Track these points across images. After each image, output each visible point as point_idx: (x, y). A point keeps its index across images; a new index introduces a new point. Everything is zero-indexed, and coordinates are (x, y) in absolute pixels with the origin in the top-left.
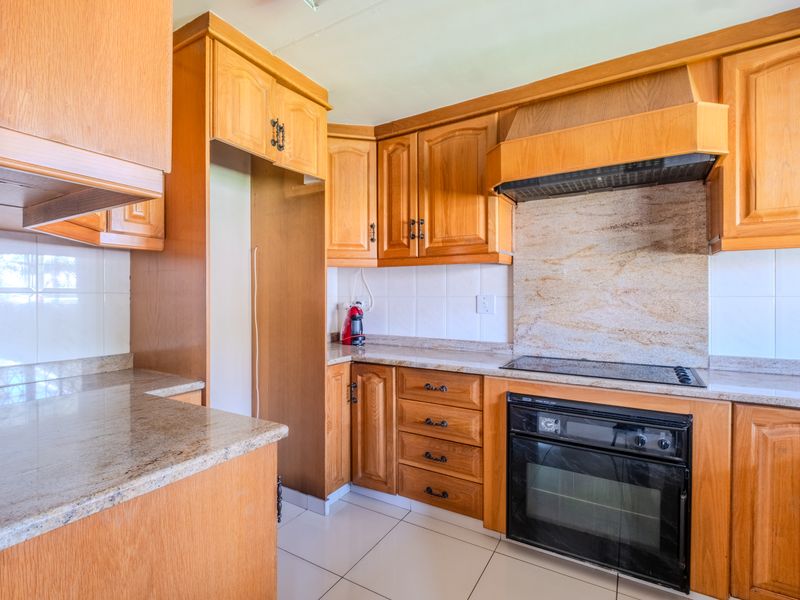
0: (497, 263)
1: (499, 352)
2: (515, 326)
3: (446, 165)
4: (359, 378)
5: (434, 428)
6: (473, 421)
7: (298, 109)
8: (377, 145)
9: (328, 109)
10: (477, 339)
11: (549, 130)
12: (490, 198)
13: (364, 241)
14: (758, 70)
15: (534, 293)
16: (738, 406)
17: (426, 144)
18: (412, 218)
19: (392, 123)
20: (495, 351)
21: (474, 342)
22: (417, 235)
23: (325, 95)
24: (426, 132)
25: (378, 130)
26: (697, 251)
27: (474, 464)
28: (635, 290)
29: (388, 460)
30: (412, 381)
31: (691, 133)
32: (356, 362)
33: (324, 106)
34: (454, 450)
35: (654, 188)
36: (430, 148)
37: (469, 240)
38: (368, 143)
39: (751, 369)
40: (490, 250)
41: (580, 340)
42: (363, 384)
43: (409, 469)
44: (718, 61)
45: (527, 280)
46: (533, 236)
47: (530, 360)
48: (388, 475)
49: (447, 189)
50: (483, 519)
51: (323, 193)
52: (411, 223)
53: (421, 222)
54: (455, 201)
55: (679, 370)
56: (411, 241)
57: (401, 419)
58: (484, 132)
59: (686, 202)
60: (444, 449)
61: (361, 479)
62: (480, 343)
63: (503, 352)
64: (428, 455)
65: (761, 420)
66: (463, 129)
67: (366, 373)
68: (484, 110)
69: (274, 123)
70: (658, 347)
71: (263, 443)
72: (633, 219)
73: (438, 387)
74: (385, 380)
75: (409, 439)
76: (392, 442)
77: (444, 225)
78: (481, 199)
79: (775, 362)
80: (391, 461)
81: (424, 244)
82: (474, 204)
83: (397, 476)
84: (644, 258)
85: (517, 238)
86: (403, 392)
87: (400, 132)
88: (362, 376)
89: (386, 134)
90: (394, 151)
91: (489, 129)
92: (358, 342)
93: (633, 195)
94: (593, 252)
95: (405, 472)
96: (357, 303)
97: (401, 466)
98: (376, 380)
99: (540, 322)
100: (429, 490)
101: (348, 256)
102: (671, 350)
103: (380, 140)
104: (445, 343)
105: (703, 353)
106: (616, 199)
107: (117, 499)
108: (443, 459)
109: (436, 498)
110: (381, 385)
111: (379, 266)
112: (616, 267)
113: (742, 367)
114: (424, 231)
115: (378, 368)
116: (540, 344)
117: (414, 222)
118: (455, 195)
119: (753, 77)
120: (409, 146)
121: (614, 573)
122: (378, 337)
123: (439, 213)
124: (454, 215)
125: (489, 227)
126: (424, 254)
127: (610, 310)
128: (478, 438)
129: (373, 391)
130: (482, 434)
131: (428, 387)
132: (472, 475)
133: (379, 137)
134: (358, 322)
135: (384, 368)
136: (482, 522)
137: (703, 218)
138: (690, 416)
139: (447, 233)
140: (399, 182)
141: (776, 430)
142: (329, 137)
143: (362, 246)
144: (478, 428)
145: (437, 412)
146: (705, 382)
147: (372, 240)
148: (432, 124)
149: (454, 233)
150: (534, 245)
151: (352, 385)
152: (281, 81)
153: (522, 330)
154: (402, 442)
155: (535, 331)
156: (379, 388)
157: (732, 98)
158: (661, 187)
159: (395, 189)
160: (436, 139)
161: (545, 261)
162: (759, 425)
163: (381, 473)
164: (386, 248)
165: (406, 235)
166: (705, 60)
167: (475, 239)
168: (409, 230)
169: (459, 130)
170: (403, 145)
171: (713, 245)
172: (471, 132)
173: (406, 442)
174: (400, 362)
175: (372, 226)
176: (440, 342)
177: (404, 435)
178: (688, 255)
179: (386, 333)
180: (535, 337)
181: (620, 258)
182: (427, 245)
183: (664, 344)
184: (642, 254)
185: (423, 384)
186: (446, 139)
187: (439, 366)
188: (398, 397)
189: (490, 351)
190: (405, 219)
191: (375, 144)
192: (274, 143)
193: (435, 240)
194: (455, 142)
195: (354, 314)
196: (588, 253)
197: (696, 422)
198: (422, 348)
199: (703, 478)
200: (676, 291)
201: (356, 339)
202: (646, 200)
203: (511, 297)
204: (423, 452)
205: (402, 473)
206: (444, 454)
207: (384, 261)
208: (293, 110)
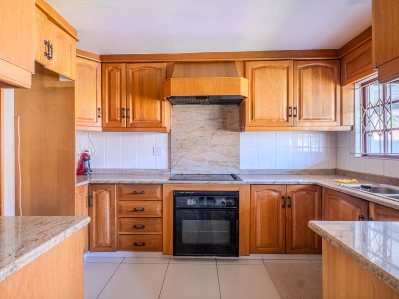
0: (165, 132)
1: (164, 173)
2: (172, 161)
3: (141, 83)
4: (94, 192)
5: (138, 213)
6: (158, 206)
7: (60, 37)
8: (102, 65)
9: (77, 40)
10: (154, 168)
11: (190, 77)
12: (163, 102)
13: (94, 116)
14: (255, 69)
15: (180, 146)
16: (252, 186)
17: (130, 70)
18: (123, 107)
19: (111, 55)
20: (162, 173)
21: (153, 169)
22: (125, 116)
23: (75, 32)
24: (130, 64)
25: (102, 57)
26: (236, 131)
27: (158, 226)
28: (217, 145)
29: (112, 234)
30: (126, 191)
31: (238, 88)
32: (91, 184)
33: (75, 38)
34: (149, 221)
35: (224, 106)
36: (133, 73)
37: (153, 121)
38: (96, 63)
39: (252, 173)
40: (163, 126)
41: (198, 166)
42: (97, 196)
43: (125, 236)
44: (244, 62)
45: (177, 140)
46: (179, 121)
47: (178, 176)
48: (112, 242)
49: (142, 95)
50: (162, 251)
51: (73, 88)
52: (122, 109)
53: (128, 110)
54: (146, 101)
55: (232, 175)
56: (122, 119)
57: (120, 211)
58: (160, 70)
59: (233, 112)
60: (144, 222)
61: (95, 248)
62: (155, 169)
63: (166, 173)
64: (135, 227)
65: (258, 190)
66: (150, 67)
67: (99, 189)
68: (160, 61)
69: (46, 43)
70: (225, 167)
71: (81, 227)
72: (217, 117)
73: (141, 192)
74: (110, 192)
75: (124, 221)
76: (114, 224)
77: (140, 112)
78: (158, 102)
79: (258, 170)
80: (114, 234)
81: (129, 121)
82: (155, 104)
83: (118, 242)
84: (220, 132)
85: (172, 121)
86: (121, 197)
87: (116, 61)
88: (95, 191)
89: (106, 60)
90: (112, 70)
91: (162, 70)
92: (87, 173)
93: (216, 107)
94: (202, 129)
95: (122, 238)
96: (86, 151)
97: (119, 236)
98: (105, 192)
99: (182, 159)
100: (135, 244)
101: (84, 125)
102: (229, 168)
103: (104, 63)
104: (138, 171)
105: (238, 168)
106: (211, 108)
107: (14, 270)
108: (143, 227)
109: (139, 247)
110: (108, 195)
111: (103, 131)
112: (211, 136)
113: (249, 173)
114: (129, 114)
115: (106, 186)
116: (182, 168)
117: (124, 109)
118: (146, 98)
119: (254, 71)
120: (121, 70)
121: (214, 257)
122: (99, 170)
123: (138, 106)
124: (145, 108)
125: (163, 115)
126: (130, 126)
127: (209, 153)
128: (160, 214)
129: (103, 199)
130: (162, 211)
131: (135, 193)
132: (158, 232)
133: (103, 61)
134: (87, 162)
135: (110, 185)
136: (162, 252)
137: (238, 119)
138: (238, 191)
139: (142, 116)
140: (115, 87)
141: (262, 192)
142: (77, 56)
143: (92, 119)
144: (160, 209)
145: (139, 204)
146: (241, 179)
147: (99, 117)
148: (134, 61)
149: (145, 117)
150: (180, 125)
151: (90, 197)
152: (50, 18)
153: (174, 163)
154: (121, 222)
155: (180, 163)
156: (107, 196)
157: (248, 77)
158: (226, 105)
159: (112, 91)
160: (136, 69)
161: (184, 132)
162: (257, 192)
163: (108, 242)
164: (107, 121)
165: (119, 115)
166: (241, 61)
167: (155, 121)
168: (121, 113)
169: (148, 67)
170: (118, 68)
171: (241, 129)
172: (153, 69)
173: (122, 222)
174: (120, 182)
175: (99, 109)
176: (135, 171)
177: (121, 220)
178: (234, 132)
179: (104, 167)
180: (181, 165)
181: (212, 132)
182: (131, 122)
183: (226, 166)
184: (220, 131)
185: (132, 192)
186: (141, 70)
187: (141, 182)
188: (118, 200)
189: (161, 173)
190: (119, 107)
191: (100, 64)
192: (46, 54)
193: (135, 119)
194: (146, 72)
195: (85, 157)
196: (201, 129)
197: (240, 193)
198: (126, 174)
199: (242, 214)
200: (230, 145)
201: (86, 172)
202: (221, 110)
203: (170, 148)
204: (133, 226)
205: (120, 239)
206: (143, 224)
207: (106, 129)
208: (57, 37)
